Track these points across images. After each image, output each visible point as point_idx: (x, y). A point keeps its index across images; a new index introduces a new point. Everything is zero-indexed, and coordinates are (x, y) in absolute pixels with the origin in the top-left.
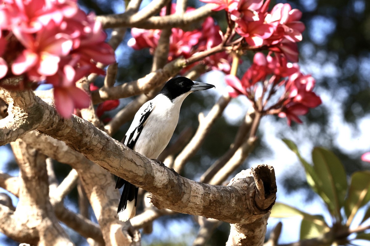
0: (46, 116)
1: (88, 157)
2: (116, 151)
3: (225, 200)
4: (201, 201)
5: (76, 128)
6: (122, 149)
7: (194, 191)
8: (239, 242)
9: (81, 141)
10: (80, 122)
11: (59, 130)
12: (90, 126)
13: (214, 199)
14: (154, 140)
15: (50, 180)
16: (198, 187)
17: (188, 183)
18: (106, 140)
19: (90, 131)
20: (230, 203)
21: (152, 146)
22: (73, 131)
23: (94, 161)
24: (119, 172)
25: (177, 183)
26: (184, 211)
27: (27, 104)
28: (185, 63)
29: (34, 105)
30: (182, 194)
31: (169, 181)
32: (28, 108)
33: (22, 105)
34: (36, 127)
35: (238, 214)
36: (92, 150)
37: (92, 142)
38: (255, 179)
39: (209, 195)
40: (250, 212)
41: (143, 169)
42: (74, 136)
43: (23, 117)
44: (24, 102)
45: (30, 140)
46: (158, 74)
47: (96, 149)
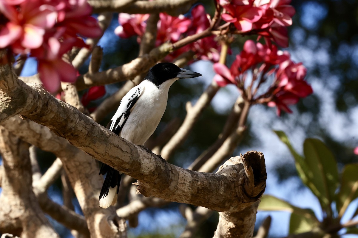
0: (29, 101)
1: (73, 143)
2: (101, 136)
3: (214, 188)
4: (189, 189)
5: (60, 113)
6: (108, 135)
7: (182, 178)
8: (228, 231)
9: (65, 126)
10: (65, 107)
11: (43, 115)
12: (74, 110)
13: (203, 187)
14: (141, 126)
15: (33, 169)
16: (186, 175)
17: (175, 170)
18: (92, 126)
19: (75, 116)
20: (219, 191)
21: (138, 133)
22: (57, 116)
23: (79, 148)
24: (105, 158)
25: (164, 170)
26: (171, 198)
27: (10, 88)
28: (171, 48)
29: (18, 89)
30: (169, 181)
31: (156, 168)
32: (11, 92)
33: (5, 89)
34: (19, 112)
35: (227, 202)
36: (77, 135)
37: (77, 128)
38: (244, 166)
39: (197, 182)
40: (239, 200)
41: (129, 155)
42: (58, 121)
43: (6, 102)
44: (7, 86)
45: (12, 128)
46: (144, 59)
47: (81, 135)
